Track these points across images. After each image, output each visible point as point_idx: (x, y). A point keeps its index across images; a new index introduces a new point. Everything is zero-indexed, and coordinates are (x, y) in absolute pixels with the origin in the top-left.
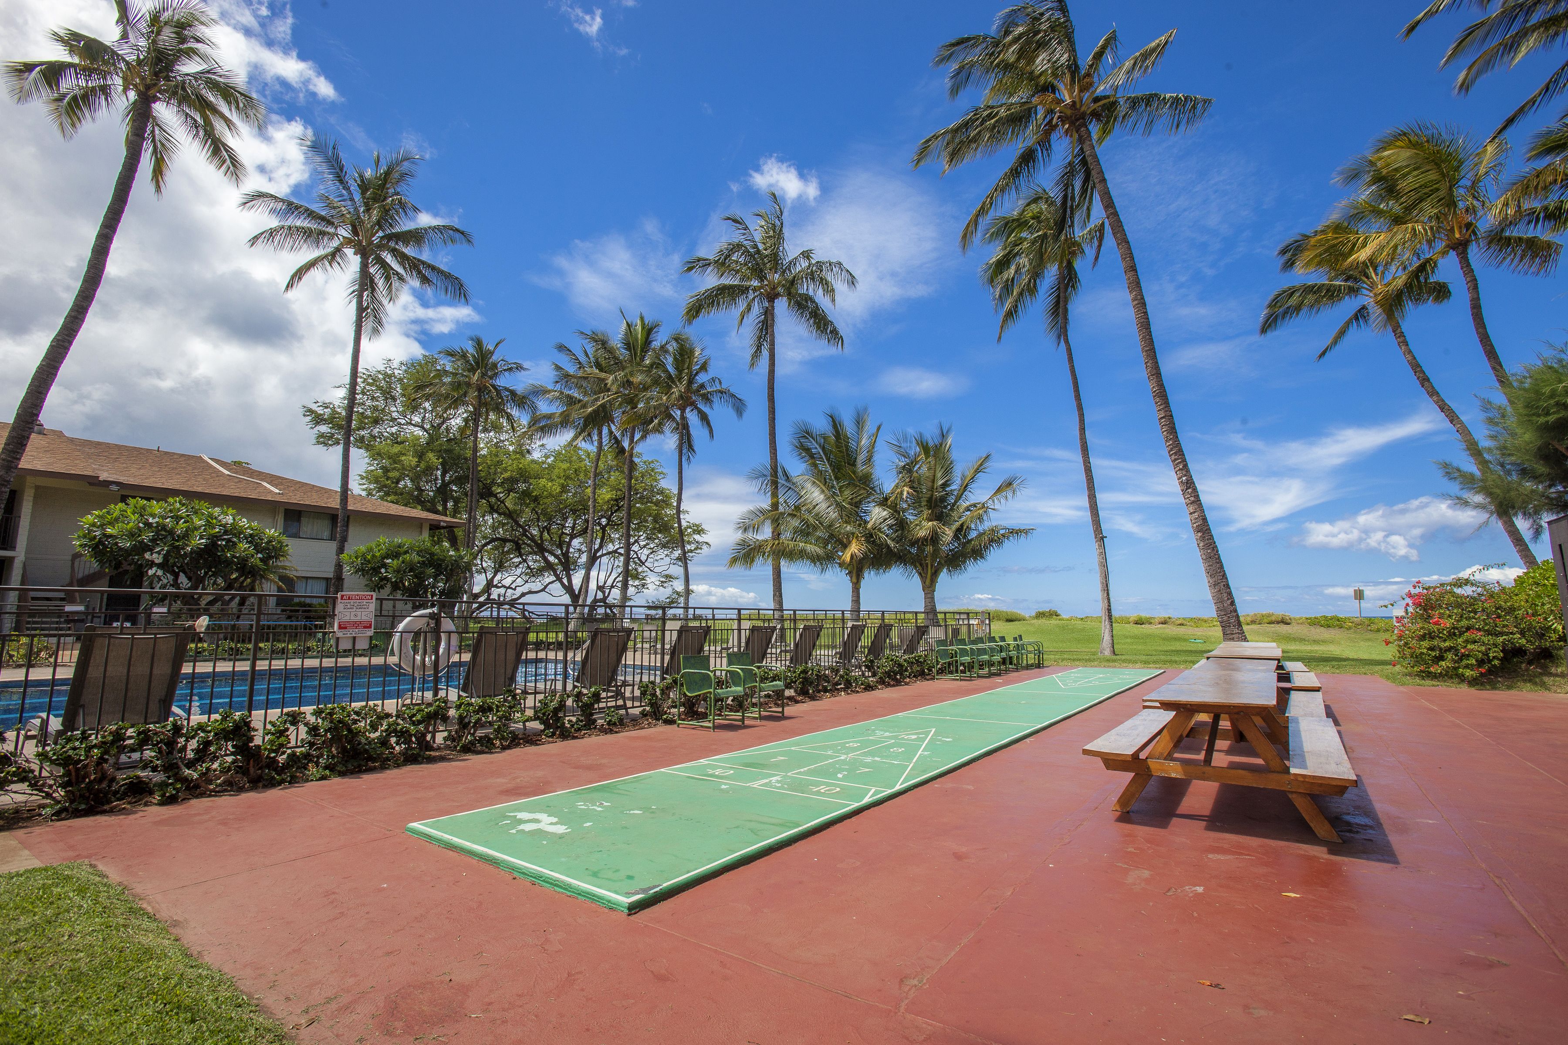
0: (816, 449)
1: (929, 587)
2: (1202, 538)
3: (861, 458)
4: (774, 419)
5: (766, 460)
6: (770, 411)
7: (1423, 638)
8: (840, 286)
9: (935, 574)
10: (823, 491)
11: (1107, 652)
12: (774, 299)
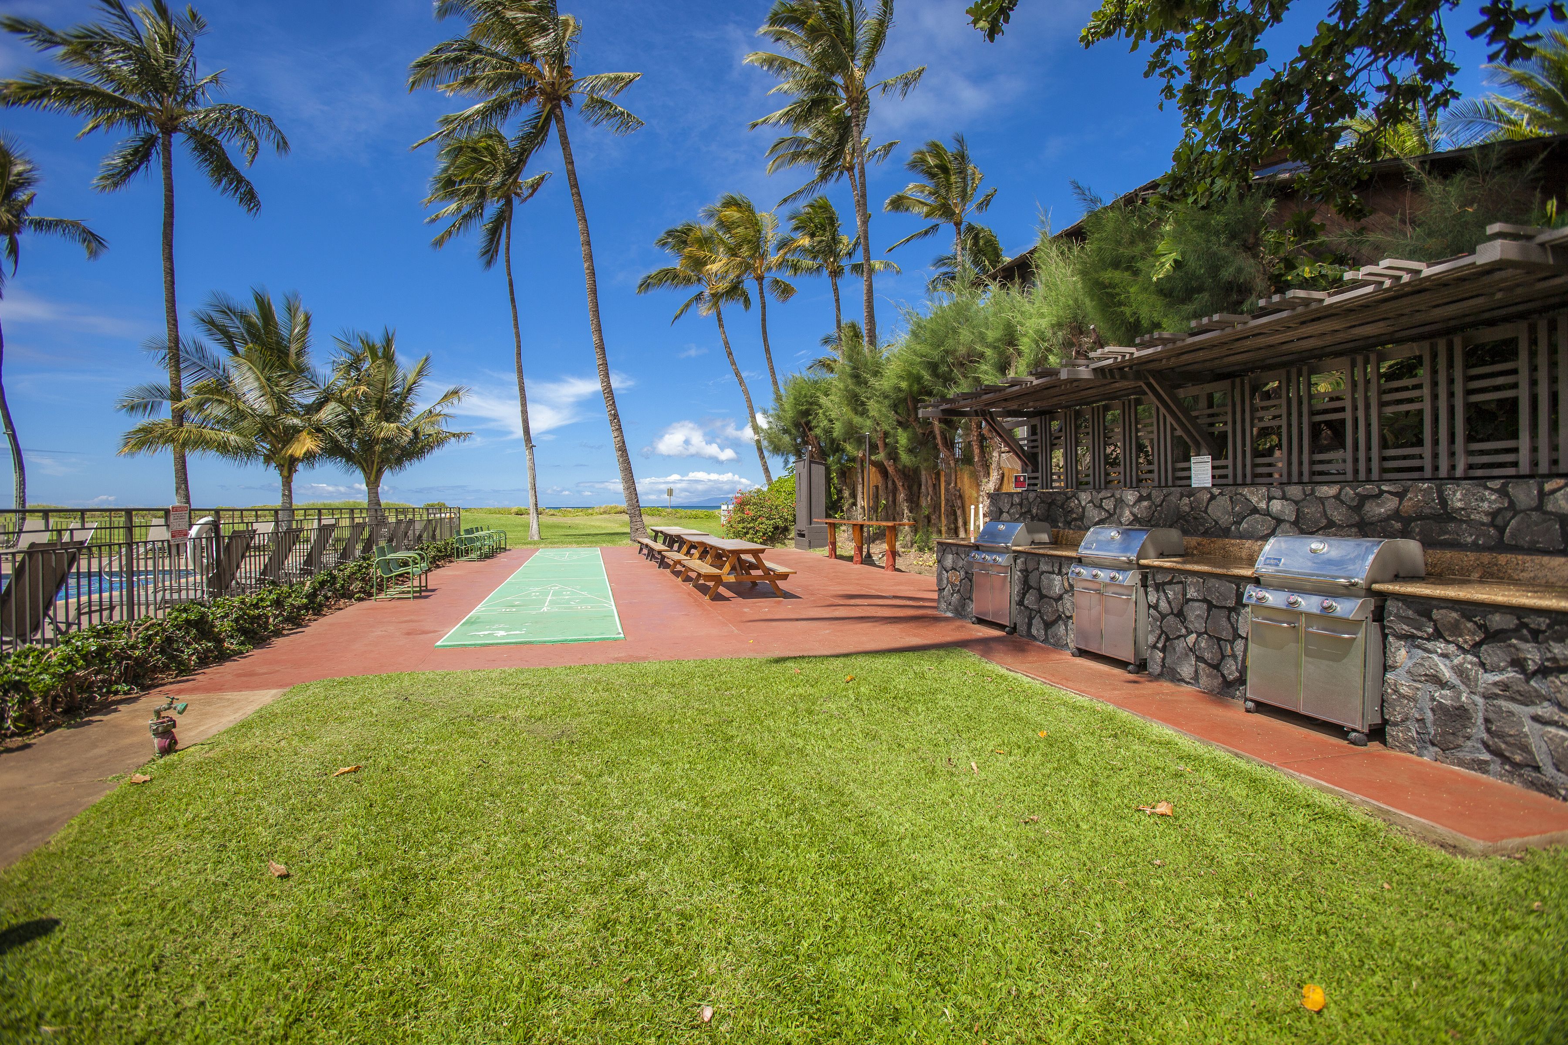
0: (236, 327)
1: (373, 483)
2: (622, 456)
3: (294, 348)
4: (173, 283)
5: (162, 331)
6: (166, 273)
7: (739, 522)
8: (267, 145)
9: (379, 472)
10: (258, 379)
11: (536, 538)
12: (171, 132)
